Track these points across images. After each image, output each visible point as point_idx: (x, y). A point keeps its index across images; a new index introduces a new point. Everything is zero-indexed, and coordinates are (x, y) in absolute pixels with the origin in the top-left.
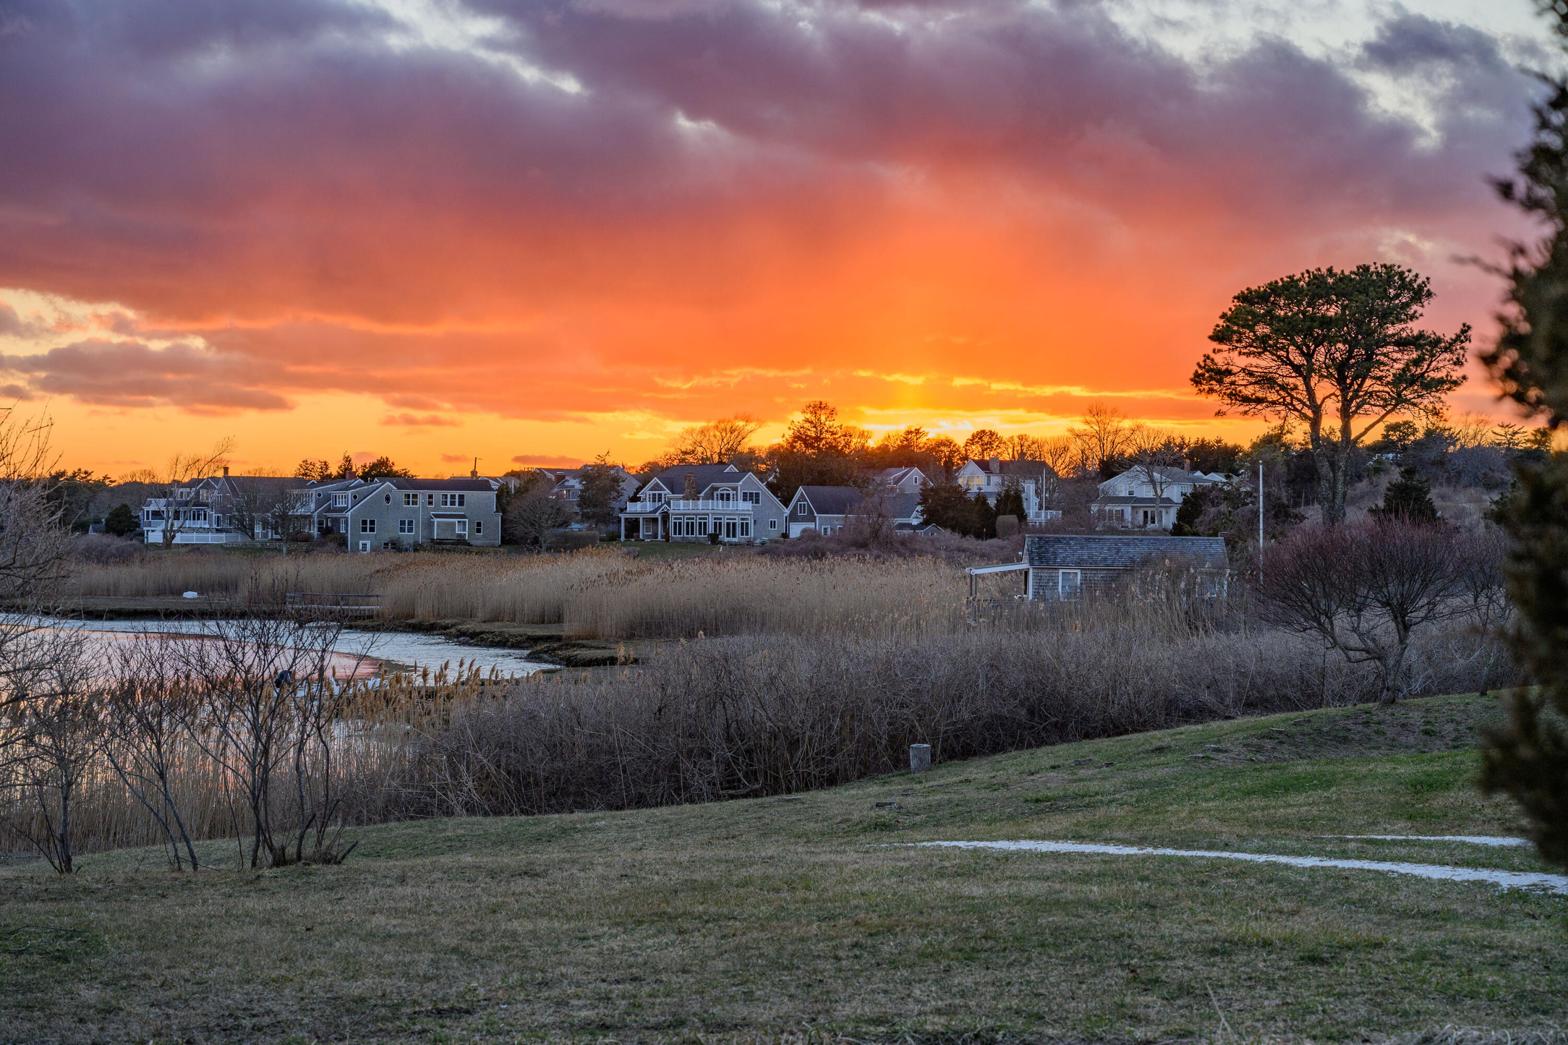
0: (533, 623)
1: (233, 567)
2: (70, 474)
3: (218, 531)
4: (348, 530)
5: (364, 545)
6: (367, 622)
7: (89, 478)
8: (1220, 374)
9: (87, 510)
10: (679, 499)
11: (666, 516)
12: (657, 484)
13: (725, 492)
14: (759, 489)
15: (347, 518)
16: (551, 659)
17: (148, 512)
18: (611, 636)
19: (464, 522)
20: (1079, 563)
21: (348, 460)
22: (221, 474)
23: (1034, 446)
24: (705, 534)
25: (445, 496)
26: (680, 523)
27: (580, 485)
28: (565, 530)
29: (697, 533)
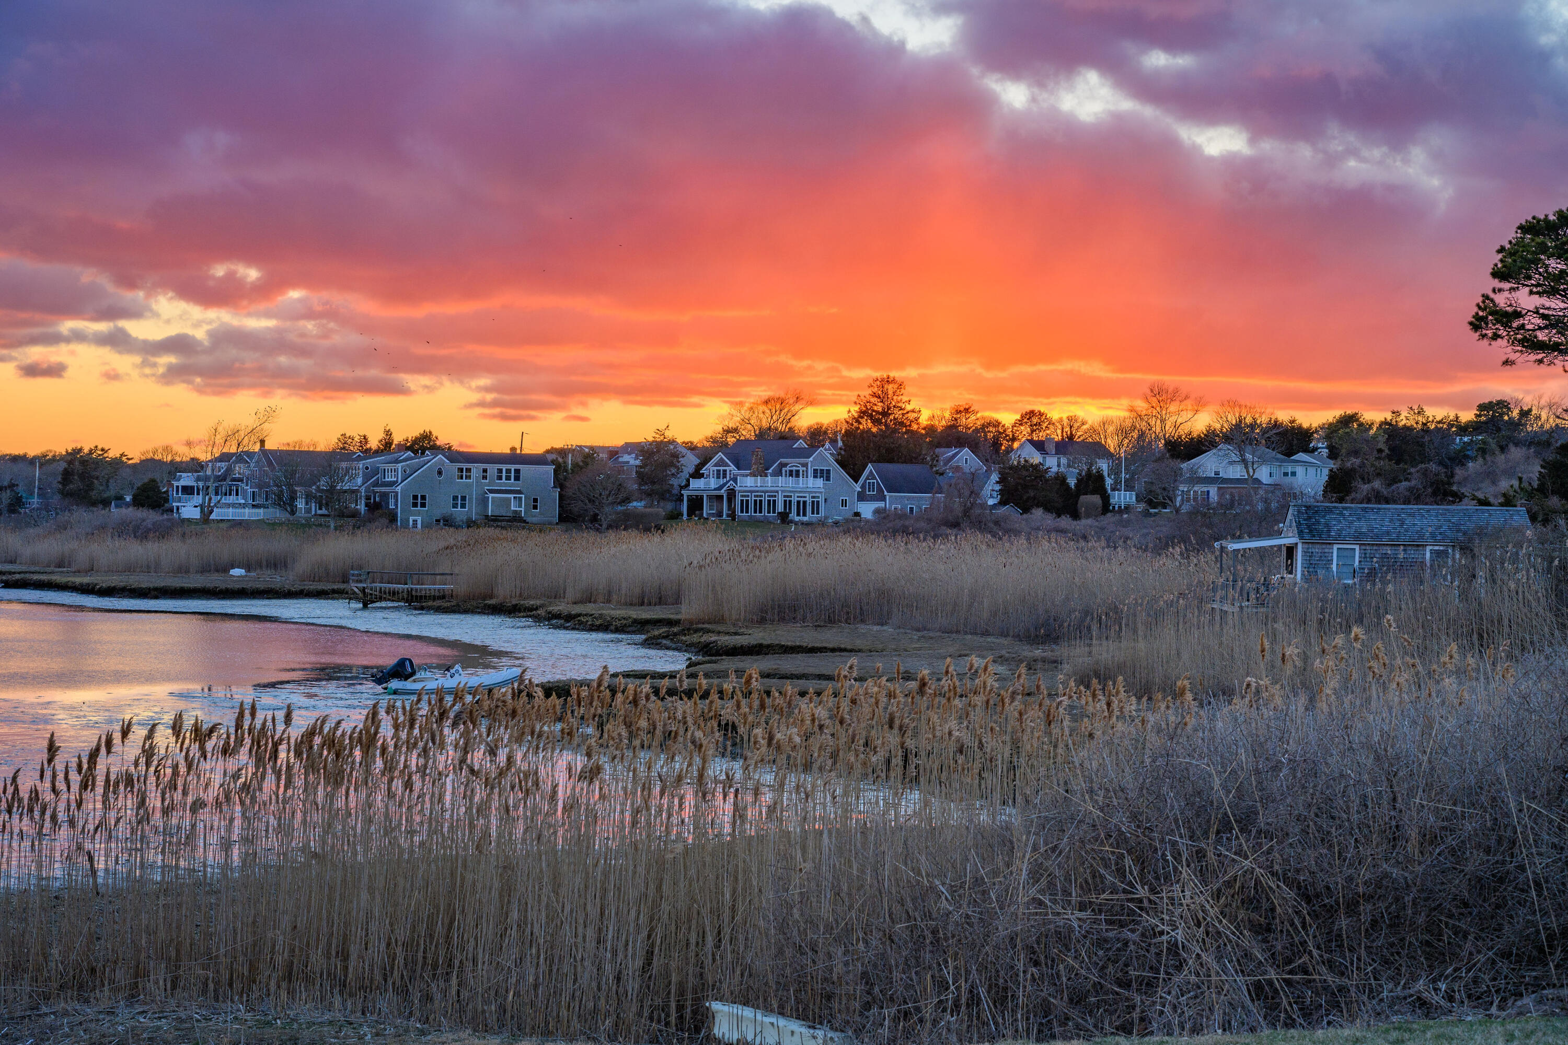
0: (631, 604)
1: (280, 543)
2: (86, 451)
3: (254, 506)
4: (398, 505)
5: (415, 521)
6: (437, 603)
7: (106, 455)
8: (1508, 317)
9: (108, 486)
10: (746, 476)
11: (732, 494)
12: (722, 460)
13: (794, 468)
14: (830, 465)
15: (397, 493)
16: (674, 646)
17: (178, 487)
18: (738, 620)
19: (520, 498)
20: (1358, 537)
21: (388, 433)
22: (257, 448)
23: (1085, 427)
24: (774, 512)
25: (500, 471)
26: (747, 501)
27: (639, 461)
28: (626, 507)
29: (765, 512)
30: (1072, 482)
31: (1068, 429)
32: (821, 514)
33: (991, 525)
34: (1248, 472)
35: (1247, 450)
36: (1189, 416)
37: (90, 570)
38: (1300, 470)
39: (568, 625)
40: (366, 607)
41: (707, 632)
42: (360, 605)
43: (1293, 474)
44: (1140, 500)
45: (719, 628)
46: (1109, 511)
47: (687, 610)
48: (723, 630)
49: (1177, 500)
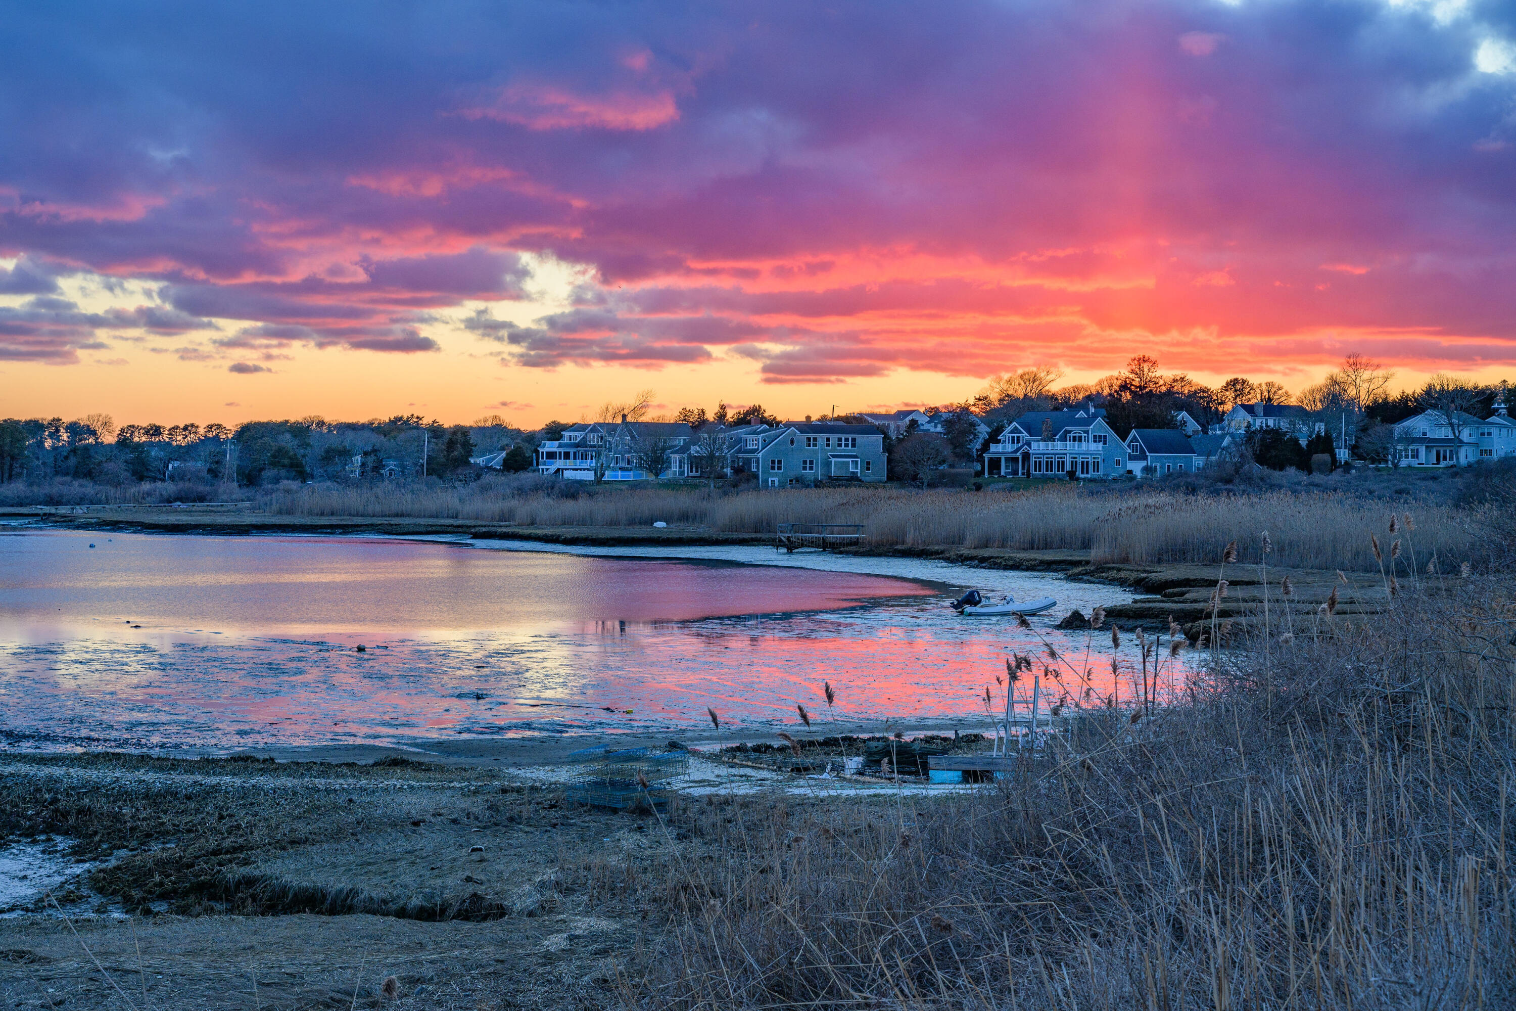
3: (621, 469)
4: (760, 468)
5: (773, 482)
10: (1038, 441)
11: (1026, 456)
12: (1016, 428)
13: (1077, 435)
14: (1106, 431)
15: (758, 459)
17: (543, 453)
19: (857, 462)
21: (723, 407)
22: (619, 420)
24: (1063, 471)
25: (840, 440)
26: (1040, 462)
27: (939, 429)
28: (942, 468)
29: (1055, 471)
30: (1303, 442)
31: (1266, 394)
32: (1101, 472)
33: (1258, 481)
34: (1454, 433)
35: (1453, 416)
36: (1381, 383)
38: (1495, 431)
40: (791, 552)
41: (1119, 570)
42: (785, 550)
43: (1489, 434)
44: (1361, 457)
45: (1128, 567)
46: (1336, 468)
47: (1095, 554)
48: (1131, 568)
49: (1394, 457)
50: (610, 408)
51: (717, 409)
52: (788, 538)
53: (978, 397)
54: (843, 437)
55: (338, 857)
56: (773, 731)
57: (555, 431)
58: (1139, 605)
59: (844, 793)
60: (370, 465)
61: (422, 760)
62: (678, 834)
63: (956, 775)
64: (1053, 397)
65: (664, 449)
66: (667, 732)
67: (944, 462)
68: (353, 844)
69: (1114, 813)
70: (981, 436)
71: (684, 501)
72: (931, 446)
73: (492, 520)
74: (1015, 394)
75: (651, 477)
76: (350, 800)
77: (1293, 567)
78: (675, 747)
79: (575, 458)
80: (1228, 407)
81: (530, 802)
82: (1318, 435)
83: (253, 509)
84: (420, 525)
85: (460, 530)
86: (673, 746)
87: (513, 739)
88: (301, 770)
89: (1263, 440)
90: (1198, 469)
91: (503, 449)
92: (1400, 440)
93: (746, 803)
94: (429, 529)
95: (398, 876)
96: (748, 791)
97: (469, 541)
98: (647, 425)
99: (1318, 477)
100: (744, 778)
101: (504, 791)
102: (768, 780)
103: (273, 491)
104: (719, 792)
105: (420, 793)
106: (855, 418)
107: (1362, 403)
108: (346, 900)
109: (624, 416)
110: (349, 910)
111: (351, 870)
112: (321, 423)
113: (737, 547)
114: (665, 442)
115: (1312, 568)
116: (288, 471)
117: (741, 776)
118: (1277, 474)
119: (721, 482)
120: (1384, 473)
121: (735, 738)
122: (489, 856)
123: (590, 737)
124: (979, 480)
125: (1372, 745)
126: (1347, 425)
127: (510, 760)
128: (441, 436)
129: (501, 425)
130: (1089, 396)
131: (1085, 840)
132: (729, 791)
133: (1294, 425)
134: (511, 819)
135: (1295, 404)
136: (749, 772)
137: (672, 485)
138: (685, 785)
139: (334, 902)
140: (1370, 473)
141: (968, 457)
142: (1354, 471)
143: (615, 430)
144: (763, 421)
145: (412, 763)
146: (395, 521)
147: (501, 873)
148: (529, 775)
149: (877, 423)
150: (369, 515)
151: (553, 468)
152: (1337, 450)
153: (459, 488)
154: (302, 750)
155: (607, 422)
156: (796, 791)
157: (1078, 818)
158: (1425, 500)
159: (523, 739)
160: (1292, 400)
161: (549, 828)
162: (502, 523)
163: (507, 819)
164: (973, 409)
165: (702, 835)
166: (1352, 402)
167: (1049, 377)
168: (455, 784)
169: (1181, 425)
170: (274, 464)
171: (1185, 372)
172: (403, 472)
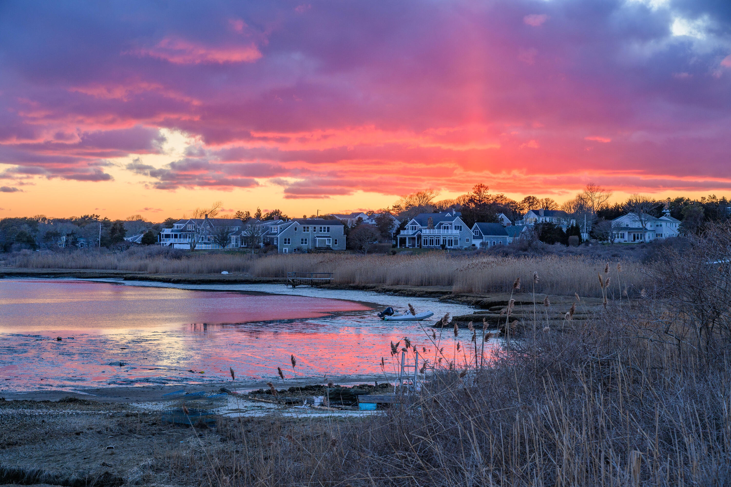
0: (419, 286)
4: (278, 243)
5: (285, 250)
10: (426, 229)
11: (419, 237)
12: (414, 222)
13: (446, 225)
14: (461, 224)
15: (278, 238)
17: (163, 235)
19: (330, 240)
21: (259, 211)
22: (203, 217)
23: (553, 203)
24: (439, 244)
25: (321, 228)
26: (427, 240)
27: (374, 222)
28: (375, 243)
29: (435, 244)
30: (564, 230)
31: (545, 204)
32: (459, 245)
33: (540, 250)
34: (643, 225)
35: (642, 216)
36: (605, 199)
37: (157, 272)
38: (664, 224)
39: (396, 294)
40: (294, 287)
41: (467, 296)
42: (291, 286)
43: (661, 225)
44: (594, 238)
45: (472, 295)
46: (582, 243)
47: (455, 288)
48: (473, 295)
49: (612, 237)
50: (199, 211)
51: (256, 212)
52: (293, 280)
53: (394, 205)
54: (323, 226)
55: (33, 452)
56: (279, 382)
57: (170, 223)
58: (477, 315)
59: (313, 415)
60: (70, 241)
61: (86, 399)
62: (221, 439)
63: (373, 406)
64: (434, 206)
65: (227, 233)
66: (222, 383)
67: (376, 239)
68: (42, 445)
69: (448, 427)
70: (396, 226)
71: (238, 260)
72: (369, 231)
73: (135, 271)
74: (414, 204)
75: (221, 248)
76: (43, 421)
77: (558, 295)
78: (224, 391)
79: (180, 238)
80: (526, 211)
81: (141, 422)
82: (572, 226)
83: (6, 265)
84: (96, 273)
85: (118, 276)
86: (223, 390)
87: (138, 387)
88: (19, 404)
89: (543, 228)
90: (510, 244)
91: (142, 233)
92: (615, 229)
93: (260, 421)
94: (101, 275)
95: (65, 463)
96: (260, 415)
97: (122, 282)
98: (218, 220)
99: (572, 248)
100: (259, 408)
101: (127, 416)
102: (272, 409)
103: (17, 255)
104: (245, 416)
105: (82, 417)
106: (329, 217)
107: (595, 209)
108: (36, 476)
109: (206, 215)
110: (37, 481)
111: (39, 459)
112: (44, 219)
113: (266, 285)
114: (228, 229)
115: (568, 295)
116: (26, 244)
117: (258, 407)
118: (550, 246)
119: (258, 250)
120: (606, 246)
121: (258, 386)
122: (116, 451)
123: (180, 386)
124: (395, 249)
125: (589, 388)
126: (587, 221)
127: (135, 398)
128: (109, 226)
129: (141, 220)
130: (453, 205)
131: (432, 441)
132: (251, 415)
133: (560, 221)
134: (130, 431)
135: (560, 210)
136: (263, 404)
137: (232, 252)
138: (227, 412)
139: (29, 478)
140: (599, 246)
141: (389, 237)
142: (591, 245)
143: (201, 223)
144: (280, 218)
145: (80, 401)
146: (82, 271)
147: (122, 461)
148: (143, 407)
149: (341, 219)
150: (68, 268)
151: (168, 243)
152: (582, 234)
153: (118, 254)
154: (22, 393)
155: (197, 218)
156: (286, 415)
157: (429, 430)
158: (627, 260)
159: (144, 387)
160: (559, 208)
161: (151, 436)
162: (140, 272)
163: (128, 431)
164: (392, 212)
165: (234, 439)
166: (589, 209)
167: (432, 195)
168: (102, 412)
169: (501, 221)
170: (18, 241)
171: (503, 193)
172: (88, 245)
